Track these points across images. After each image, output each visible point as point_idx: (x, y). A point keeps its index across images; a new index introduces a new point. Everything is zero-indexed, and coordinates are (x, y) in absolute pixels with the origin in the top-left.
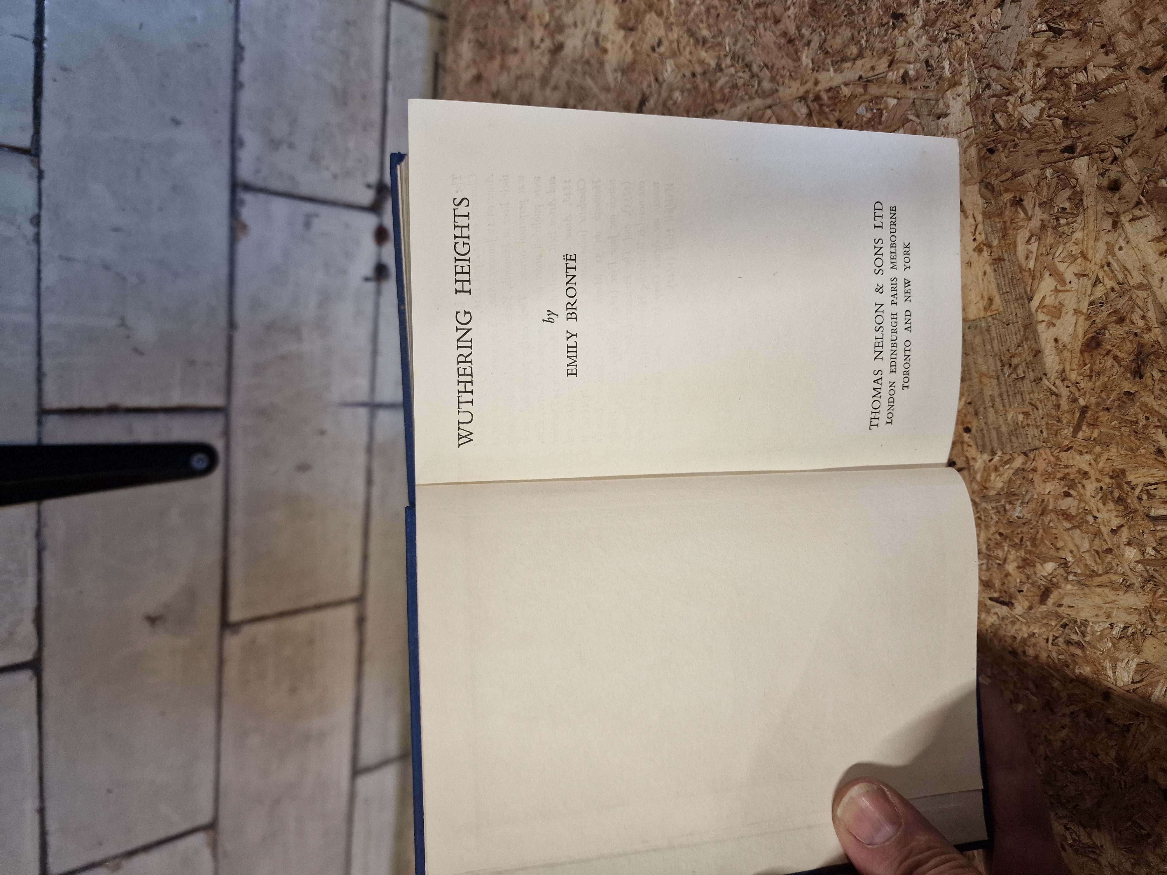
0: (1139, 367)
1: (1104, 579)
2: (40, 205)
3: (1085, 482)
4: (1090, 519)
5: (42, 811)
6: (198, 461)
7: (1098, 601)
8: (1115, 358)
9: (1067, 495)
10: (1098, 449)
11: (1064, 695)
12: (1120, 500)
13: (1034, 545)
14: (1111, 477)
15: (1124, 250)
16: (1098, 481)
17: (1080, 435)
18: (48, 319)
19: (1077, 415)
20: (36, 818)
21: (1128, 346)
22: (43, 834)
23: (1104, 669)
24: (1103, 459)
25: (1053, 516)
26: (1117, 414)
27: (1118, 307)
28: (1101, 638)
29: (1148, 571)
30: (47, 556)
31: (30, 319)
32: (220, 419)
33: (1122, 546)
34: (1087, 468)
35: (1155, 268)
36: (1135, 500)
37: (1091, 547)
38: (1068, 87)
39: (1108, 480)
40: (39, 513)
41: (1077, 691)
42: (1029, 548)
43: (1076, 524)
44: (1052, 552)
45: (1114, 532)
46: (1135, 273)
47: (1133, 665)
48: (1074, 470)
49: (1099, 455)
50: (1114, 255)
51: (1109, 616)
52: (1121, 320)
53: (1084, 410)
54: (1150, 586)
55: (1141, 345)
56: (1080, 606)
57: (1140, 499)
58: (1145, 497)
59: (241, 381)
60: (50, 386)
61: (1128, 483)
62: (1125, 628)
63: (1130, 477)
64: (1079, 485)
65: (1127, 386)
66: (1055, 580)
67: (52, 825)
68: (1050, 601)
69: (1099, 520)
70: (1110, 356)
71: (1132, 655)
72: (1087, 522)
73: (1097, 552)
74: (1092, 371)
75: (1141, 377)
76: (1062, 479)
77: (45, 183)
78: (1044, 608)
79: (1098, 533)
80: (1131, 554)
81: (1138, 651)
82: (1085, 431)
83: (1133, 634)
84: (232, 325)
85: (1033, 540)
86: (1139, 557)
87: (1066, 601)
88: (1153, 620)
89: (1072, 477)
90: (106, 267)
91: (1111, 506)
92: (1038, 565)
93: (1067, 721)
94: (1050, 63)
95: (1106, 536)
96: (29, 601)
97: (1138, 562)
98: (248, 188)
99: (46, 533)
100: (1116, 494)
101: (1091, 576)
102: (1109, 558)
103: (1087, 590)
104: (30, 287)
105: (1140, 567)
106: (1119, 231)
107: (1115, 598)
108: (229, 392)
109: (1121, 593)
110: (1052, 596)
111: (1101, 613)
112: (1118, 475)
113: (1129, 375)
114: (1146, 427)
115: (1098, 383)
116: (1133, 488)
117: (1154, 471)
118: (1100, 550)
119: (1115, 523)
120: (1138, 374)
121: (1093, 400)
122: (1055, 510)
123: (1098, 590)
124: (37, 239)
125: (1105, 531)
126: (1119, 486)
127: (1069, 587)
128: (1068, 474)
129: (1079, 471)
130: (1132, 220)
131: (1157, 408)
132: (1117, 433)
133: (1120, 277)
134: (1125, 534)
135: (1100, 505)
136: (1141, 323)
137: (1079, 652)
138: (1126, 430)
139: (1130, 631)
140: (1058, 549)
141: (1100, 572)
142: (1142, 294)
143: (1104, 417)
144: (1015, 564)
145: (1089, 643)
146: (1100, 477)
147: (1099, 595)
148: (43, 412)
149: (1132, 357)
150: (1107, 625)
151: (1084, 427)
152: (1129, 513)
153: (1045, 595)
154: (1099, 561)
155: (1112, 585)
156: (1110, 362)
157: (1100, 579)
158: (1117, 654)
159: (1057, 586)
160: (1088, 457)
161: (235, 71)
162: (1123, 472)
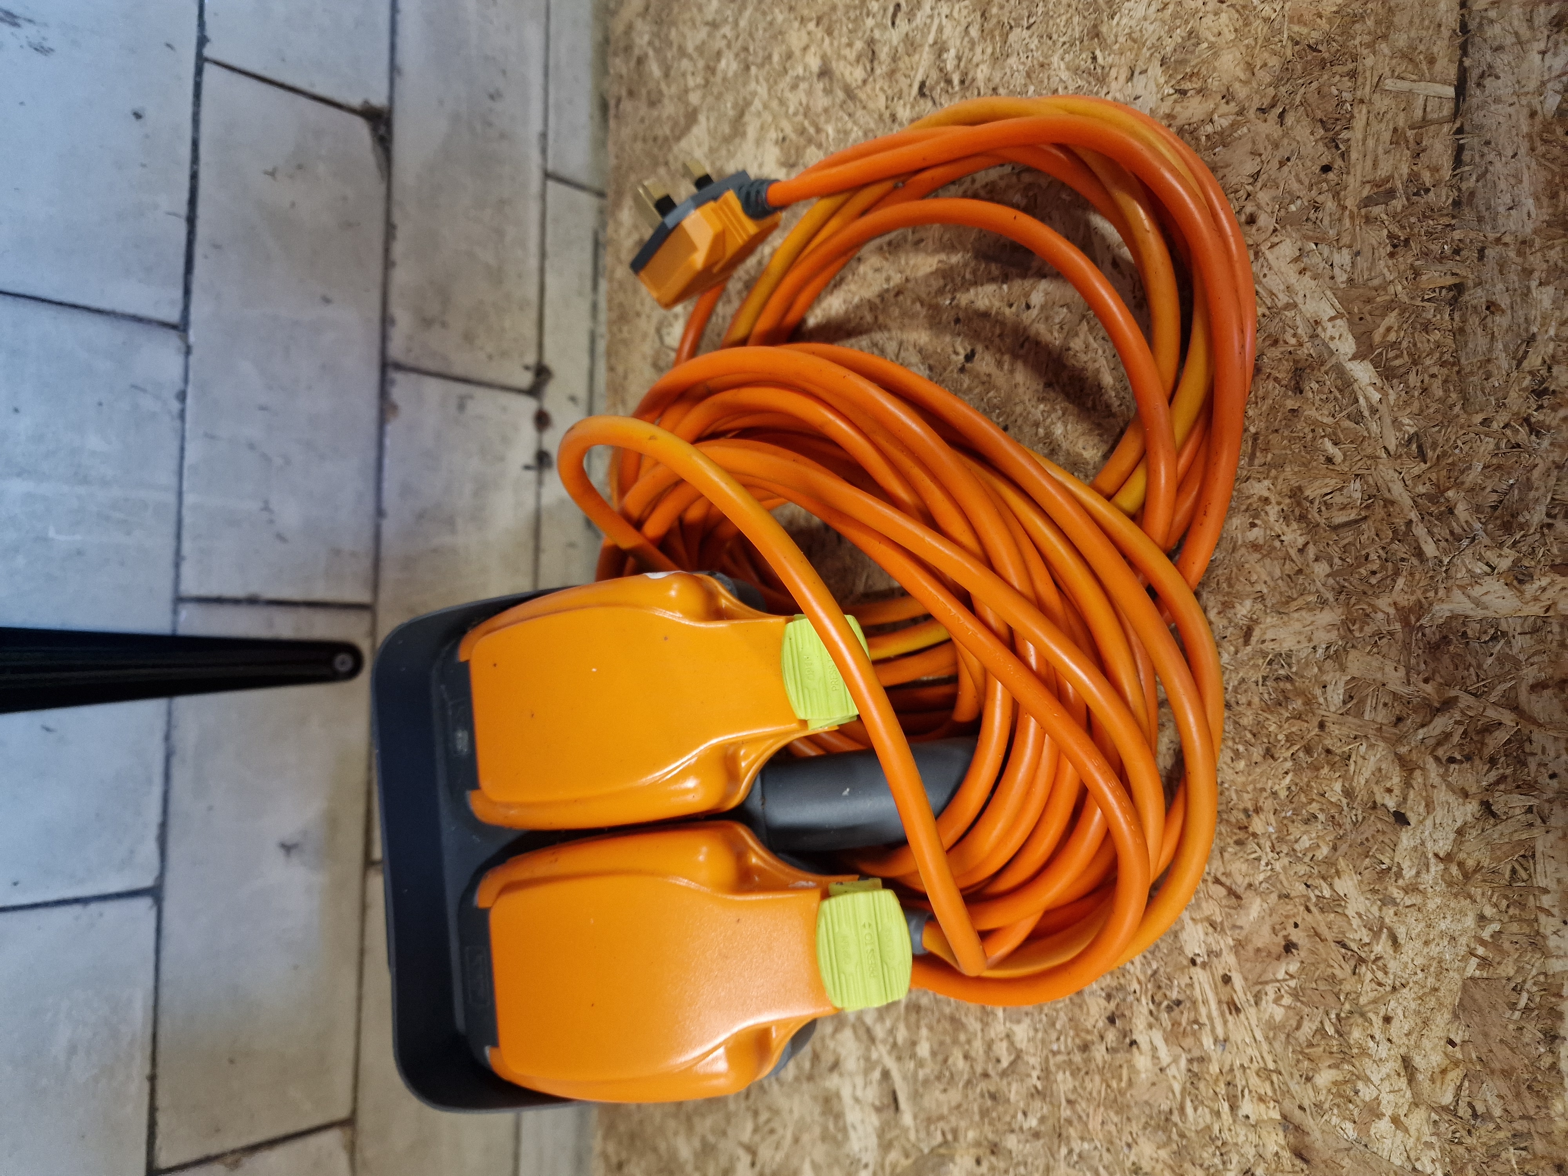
0: (1298, 383)
1: (1300, 602)
2: (186, 380)
3: (1268, 508)
4: (1277, 544)
5: (152, 1079)
6: (342, 662)
7: (1297, 626)
8: (1276, 379)
9: (1253, 525)
10: (1273, 472)
11: (1281, 737)
12: (1302, 518)
13: (1230, 586)
14: (1290, 497)
15: (1268, 276)
16: (1279, 503)
17: (1257, 462)
18: (189, 499)
19: (1250, 443)
20: (146, 1086)
21: (1286, 365)
22: (153, 1110)
23: (1315, 697)
24: (1280, 480)
25: (1243, 551)
26: (1286, 433)
27: (1272, 330)
28: (1307, 664)
29: (1338, 583)
30: (175, 761)
31: (171, 498)
32: (366, 617)
33: (1311, 563)
34: (1266, 494)
35: (1297, 287)
36: (1317, 515)
37: (1282, 572)
38: (1198, 139)
39: (1288, 501)
40: (169, 713)
41: (1294, 729)
42: (1226, 589)
43: (1265, 552)
44: (1248, 588)
45: (1301, 551)
46: (1281, 296)
47: (1341, 684)
48: (1256, 498)
49: (1276, 478)
50: (1260, 283)
51: (1310, 640)
52: (1276, 342)
53: (1255, 437)
54: (1343, 597)
55: (1296, 362)
56: (1282, 636)
57: (1320, 511)
58: (1323, 508)
59: (390, 574)
60: (187, 570)
61: (1306, 498)
62: (1327, 648)
63: (1307, 493)
64: (1263, 513)
65: (1290, 404)
66: (1255, 617)
67: (162, 1100)
68: (1254, 640)
69: (1285, 543)
70: (1271, 379)
71: (1338, 674)
72: (1275, 548)
73: (1289, 576)
74: (1256, 397)
75: (1301, 392)
76: (1247, 510)
77: (192, 359)
78: (1249, 649)
79: (1287, 557)
80: (1321, 569)
81: (1343, 669)
82: (1260, 459)
83: (1336, 651)
84: (380, 513)
85: (1229, 580)
86: (1328, 570)
87: (1269, 636)
88: (1351, 631)
89: (1255, 506)
90: (252, 446)
91: (1295, 525)
92: (1238, 606)
93: (1289, 764)
94: (1179, 122)
95: (1294, 557)
96: (153, 815)
97: (1328, 576)
98: (399, 367)
99: (176, 735)
100: (1297, 512)
101: (1287, 603)
102: (1301, 579)
103: (1286, 618)
104: (173, 465)
105: (1331, 581)
106: (1261, 260)
107: (1312, 619)
108: (375, 587)
109: (1317, 612)
110: (1254, 634)
111: (1302, 638)
112: (1296, 493)
113: (1290, 393)
114: (1314, 439)
115: (1264, 408)
116: (1312, 502)
117: (1327, 480)
118: (1291, 573)
119: (1301, 541)
120: (1299, 390)
121: (1263, 425)
122: (1244, 544)
123: (1296, 615)
124: (182, 415)
125: (1293, 552)
126: (1299, 504)
127: (1269, 620)
128: (1250, 504)
129: (1260, 499)
130: (1271, 247)
131: (1320, 418)
132: (1289, 452)
133: (1269, 303)
134: (1311, 551)
135: (1285, 528)
136: (1293, 341)
137: (1288, 686)
138: (1296, 448)
139: (1332, 649)
140: (1252, 584)
141: (1295, 596)
142: (1289, 314)
143: (1274, 439)
144: (1215, 610)
145: (1296, 673)
146: (1280, 499)
147: (1298, 620)
148: (179, 600)
149: (1290, 375)
150: (1310, 650)
151: (1258, 454)
152: (1312, 528)
153: (1247, 635)
154: (1292, 585)
155: (1309, 607)
156: (1271, 384)
157: (1295, 603)
158: (1324, 678)
159: (1256, 622)
160: (1267, 483)
161: (387, 251)
162: (1300, 488)
